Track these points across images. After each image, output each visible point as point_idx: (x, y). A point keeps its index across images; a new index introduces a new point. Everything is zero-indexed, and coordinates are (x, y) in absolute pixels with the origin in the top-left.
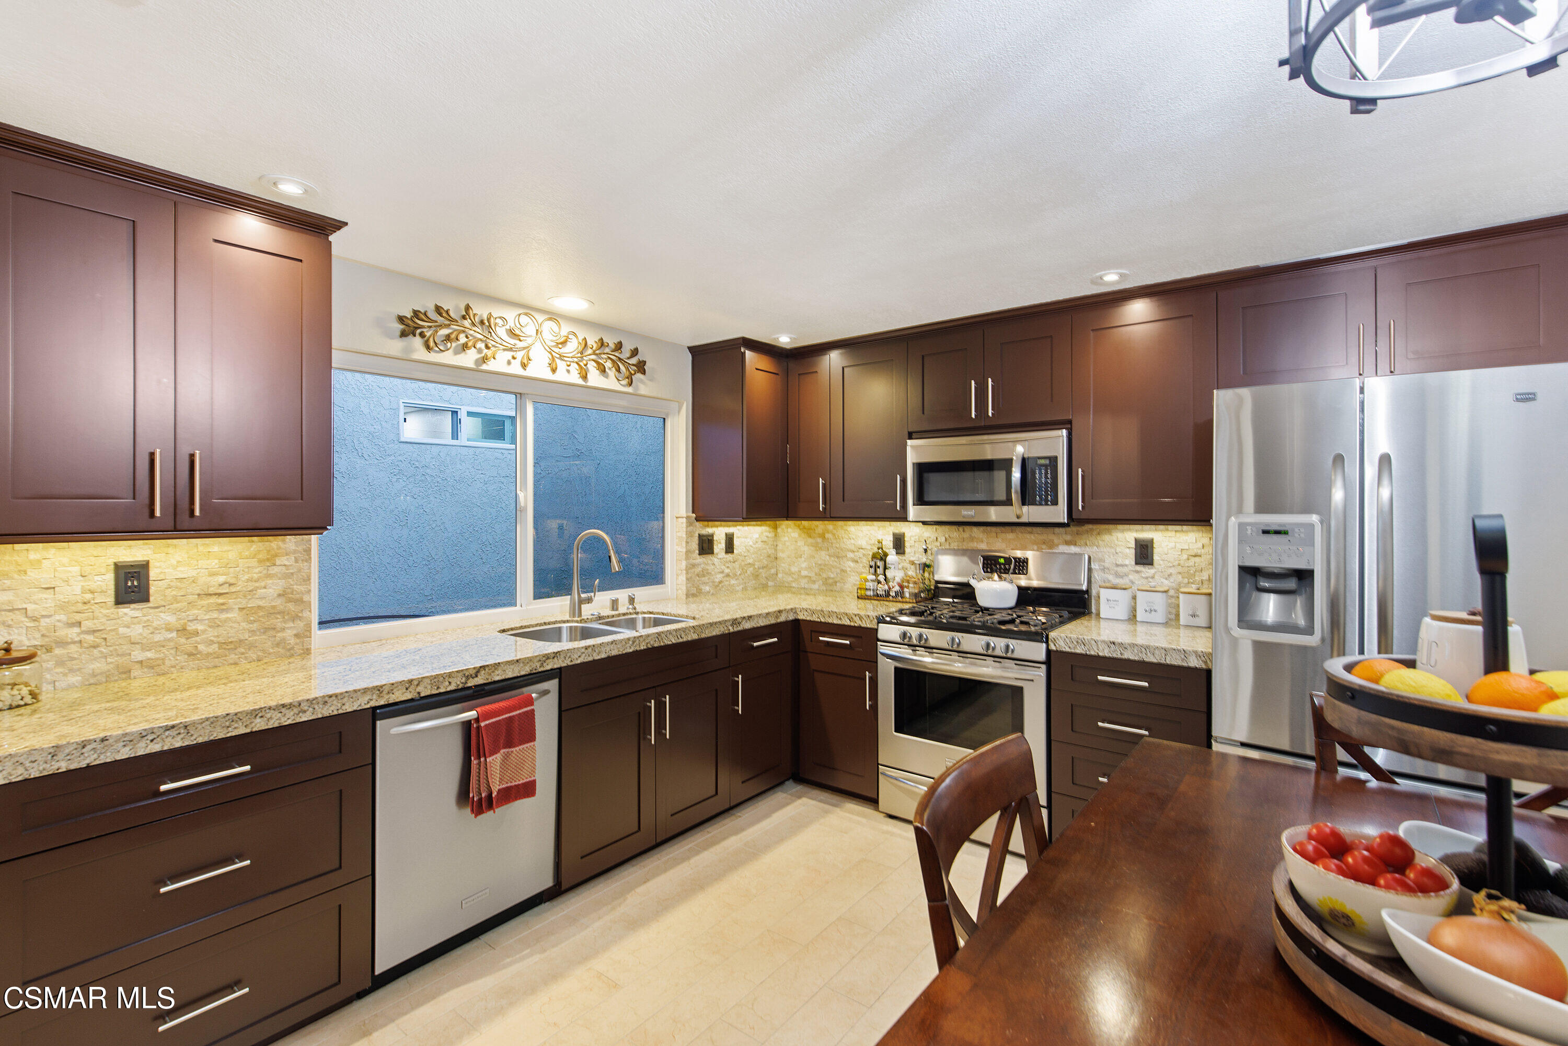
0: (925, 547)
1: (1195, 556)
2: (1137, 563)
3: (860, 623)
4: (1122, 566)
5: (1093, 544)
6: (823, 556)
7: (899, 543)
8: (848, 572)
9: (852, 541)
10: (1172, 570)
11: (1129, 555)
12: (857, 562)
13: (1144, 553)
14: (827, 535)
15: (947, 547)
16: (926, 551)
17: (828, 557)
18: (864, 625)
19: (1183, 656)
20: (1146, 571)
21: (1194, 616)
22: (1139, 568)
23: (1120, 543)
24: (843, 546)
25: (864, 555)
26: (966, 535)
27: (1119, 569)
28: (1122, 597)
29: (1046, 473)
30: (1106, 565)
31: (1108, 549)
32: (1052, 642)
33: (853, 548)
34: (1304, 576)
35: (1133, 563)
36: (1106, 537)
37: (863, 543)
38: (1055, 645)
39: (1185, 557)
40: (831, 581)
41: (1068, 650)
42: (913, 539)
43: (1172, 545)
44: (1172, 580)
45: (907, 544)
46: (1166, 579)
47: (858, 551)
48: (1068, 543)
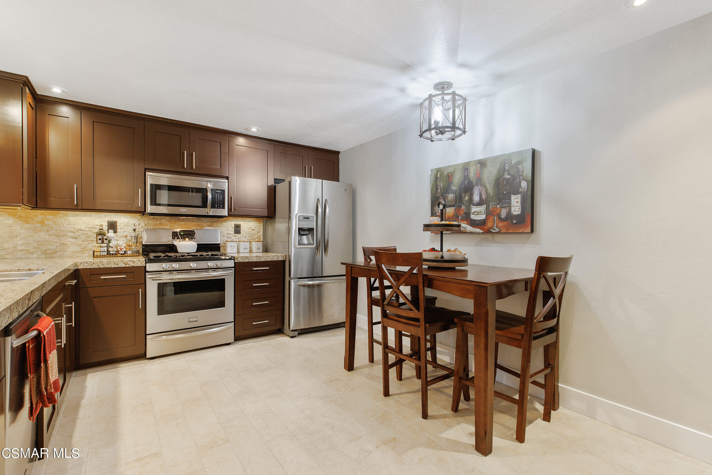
0: (134, 228)
1: (253, 230)
2: (235, 233)
3: (133, 265)
4: (230, 234)
5: (219, 226)
6: (43, 235)
7: (113, 226)
8: (68, 245)
9: (72, 226)
10: (246, 235)
11: (232, 230)
12: (77, 238)
13: (237, 229)
14: (46, 222)
15: (146, 228)
16: (135, 230)
17: (48, 236)
18: (136, 265)
19: (278, 258)
20: (238, 236)
21: (258, 249)
22: (235, 235)
23: (229, 226)
24: (62, 228)
25: (83, 234)
26: (158, 223)
27: (229, 235)
28: (235, 244)
29: (220, 196)
30: (224, 234)
31: (225, 228)
32: (236, 259)
33: (72, 230)
34: (311, 230)
35: (234, 233)
36: (224, 224)
37: (83, 227)
38: (237, 260)
39: (250, 230)
40: (50, 251)
41: (242, 261)
42: (123, 224)
43: (246, 226)
44: (246, 239)
45: (118, 227)
46: (244, 238)
47: (77, 232)
48: (209, 226)
